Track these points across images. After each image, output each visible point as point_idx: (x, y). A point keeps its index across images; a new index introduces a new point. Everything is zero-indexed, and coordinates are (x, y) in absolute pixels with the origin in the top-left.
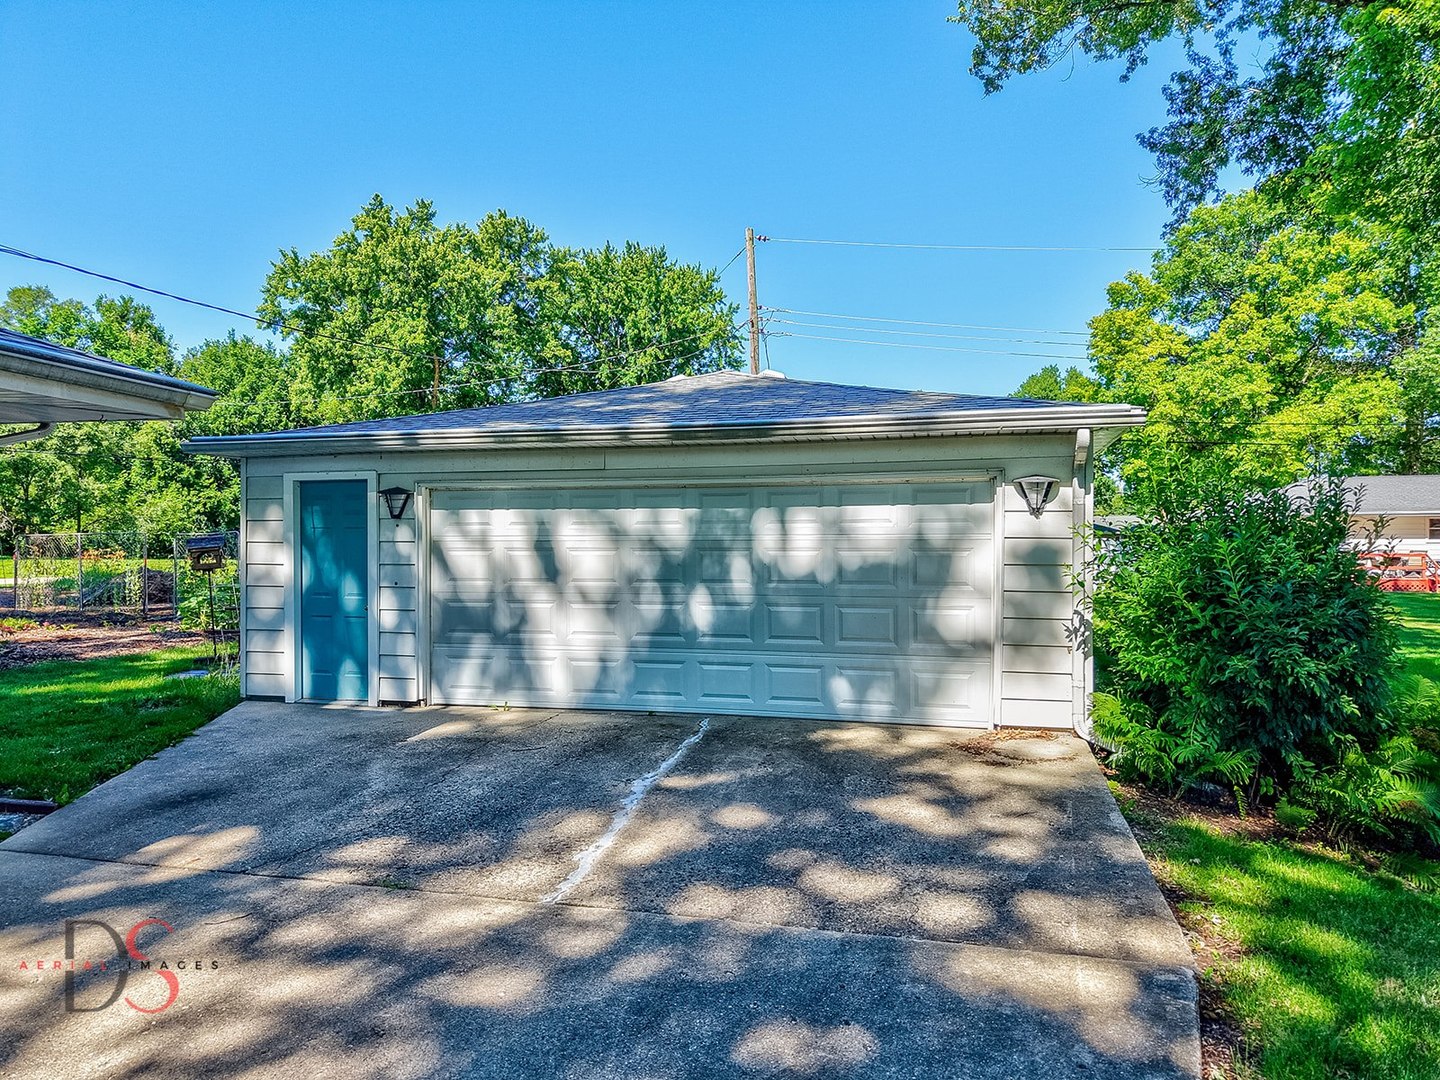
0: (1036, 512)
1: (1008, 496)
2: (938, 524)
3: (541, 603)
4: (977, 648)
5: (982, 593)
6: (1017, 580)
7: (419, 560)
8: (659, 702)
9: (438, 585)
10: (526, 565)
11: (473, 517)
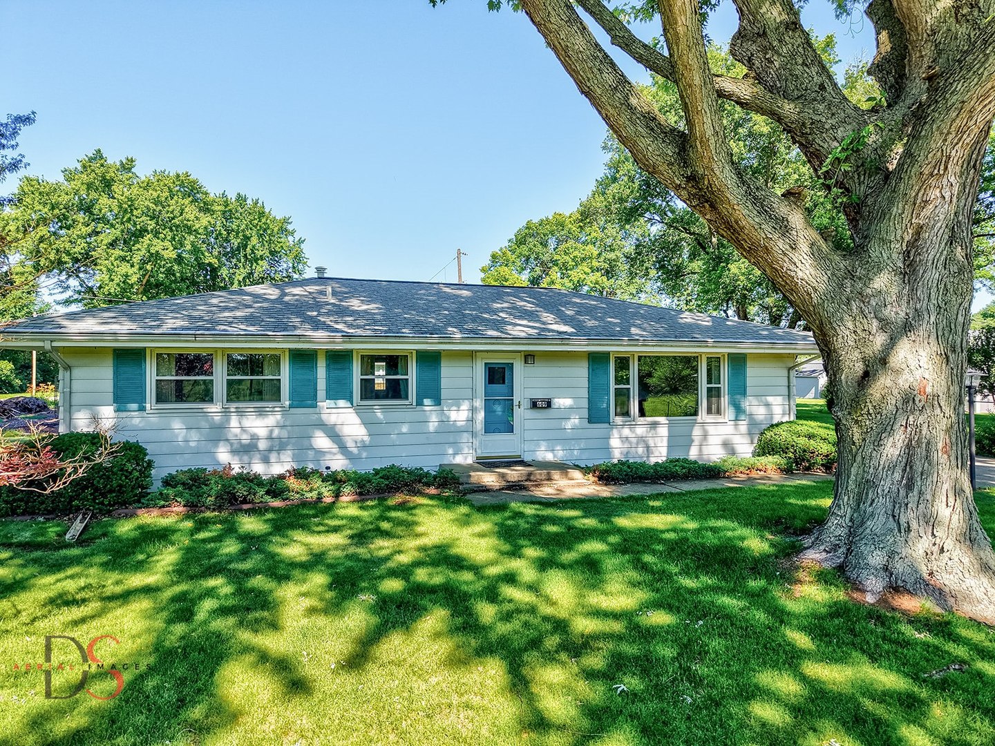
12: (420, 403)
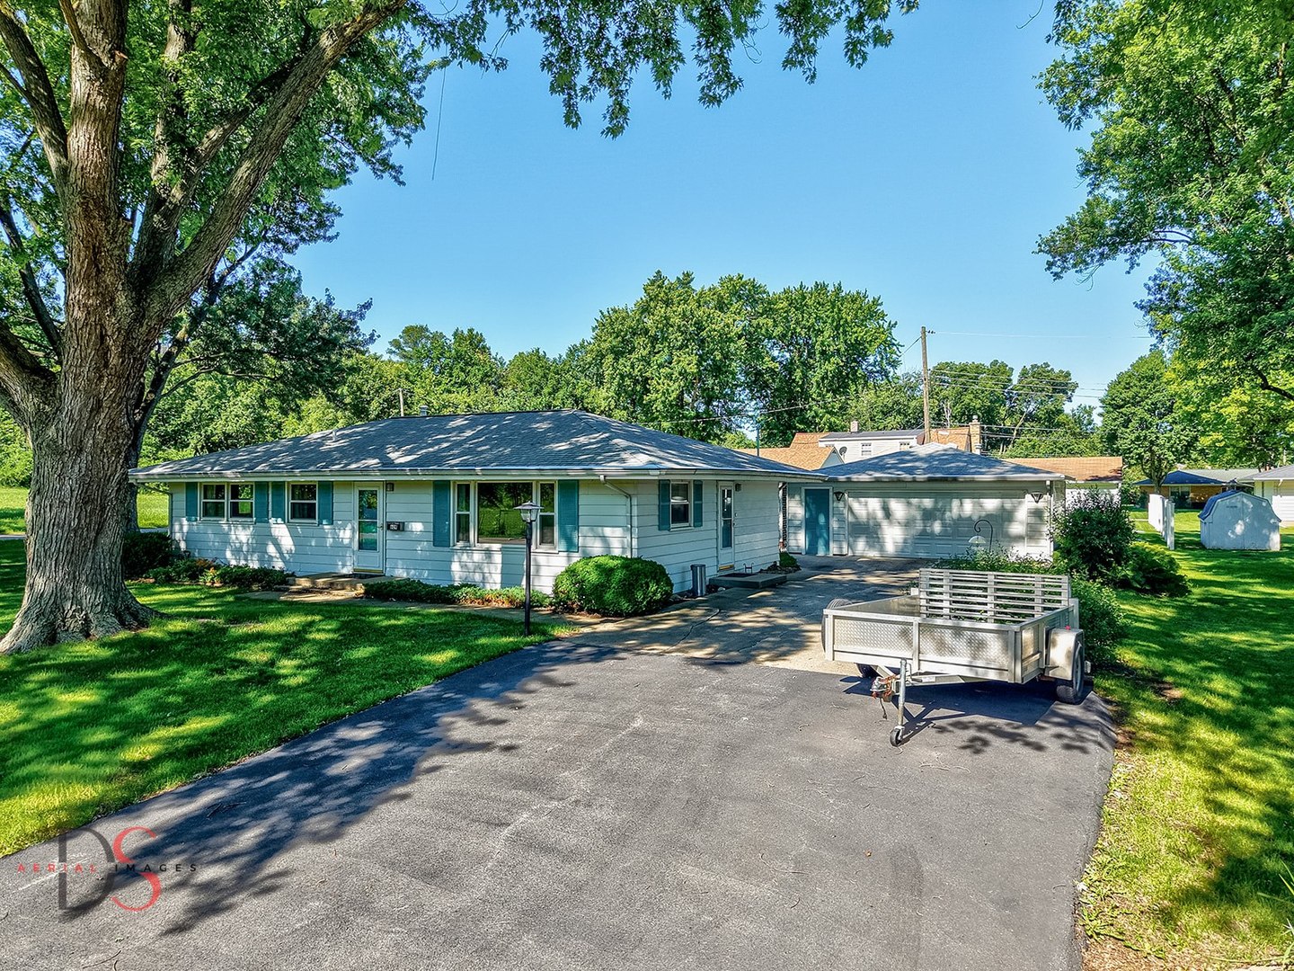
0: (1037, 502)
1: (1028, 497)
2: (1008, 504)
3: (885, 524)
4: (1019, 538)
5: (1021, 523)
6: (1032, 520)
7: (846, 511)
8: (922, 555)
9: (851, 519)
10: (880, 514)
11: (863, 500)
12: (320, 523)
